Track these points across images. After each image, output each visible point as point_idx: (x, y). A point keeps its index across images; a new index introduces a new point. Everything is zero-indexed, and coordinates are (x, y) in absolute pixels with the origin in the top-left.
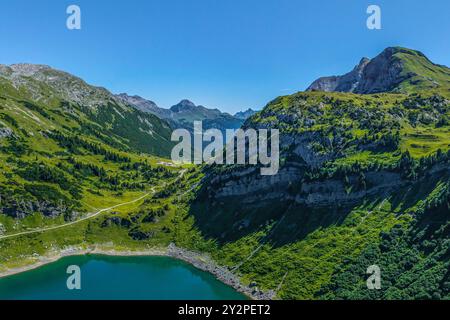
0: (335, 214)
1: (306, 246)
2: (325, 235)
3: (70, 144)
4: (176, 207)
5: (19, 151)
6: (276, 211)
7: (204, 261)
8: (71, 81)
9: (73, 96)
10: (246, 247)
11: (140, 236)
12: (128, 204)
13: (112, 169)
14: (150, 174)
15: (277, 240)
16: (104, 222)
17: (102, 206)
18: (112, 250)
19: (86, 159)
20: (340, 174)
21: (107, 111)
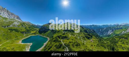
0: (47, 31)
1: (46, 33)
2: (47, 32)
3: (30, 28)
4: (37, 32)
5: (26, 28)
6: (44, 31)
7: (40, 35)
8: (30, 23)
9: (30, 24)
10: (42, 34)
11: (35, 34)
12: (34, 32)
13: (33, 30)
14: (35, 30)
15: (44, 33)
16: (33, 33)
17: (32, 32)
18: (33, 35)
19: (31, 29)
20: (47, 29)
21: (32, 25)
